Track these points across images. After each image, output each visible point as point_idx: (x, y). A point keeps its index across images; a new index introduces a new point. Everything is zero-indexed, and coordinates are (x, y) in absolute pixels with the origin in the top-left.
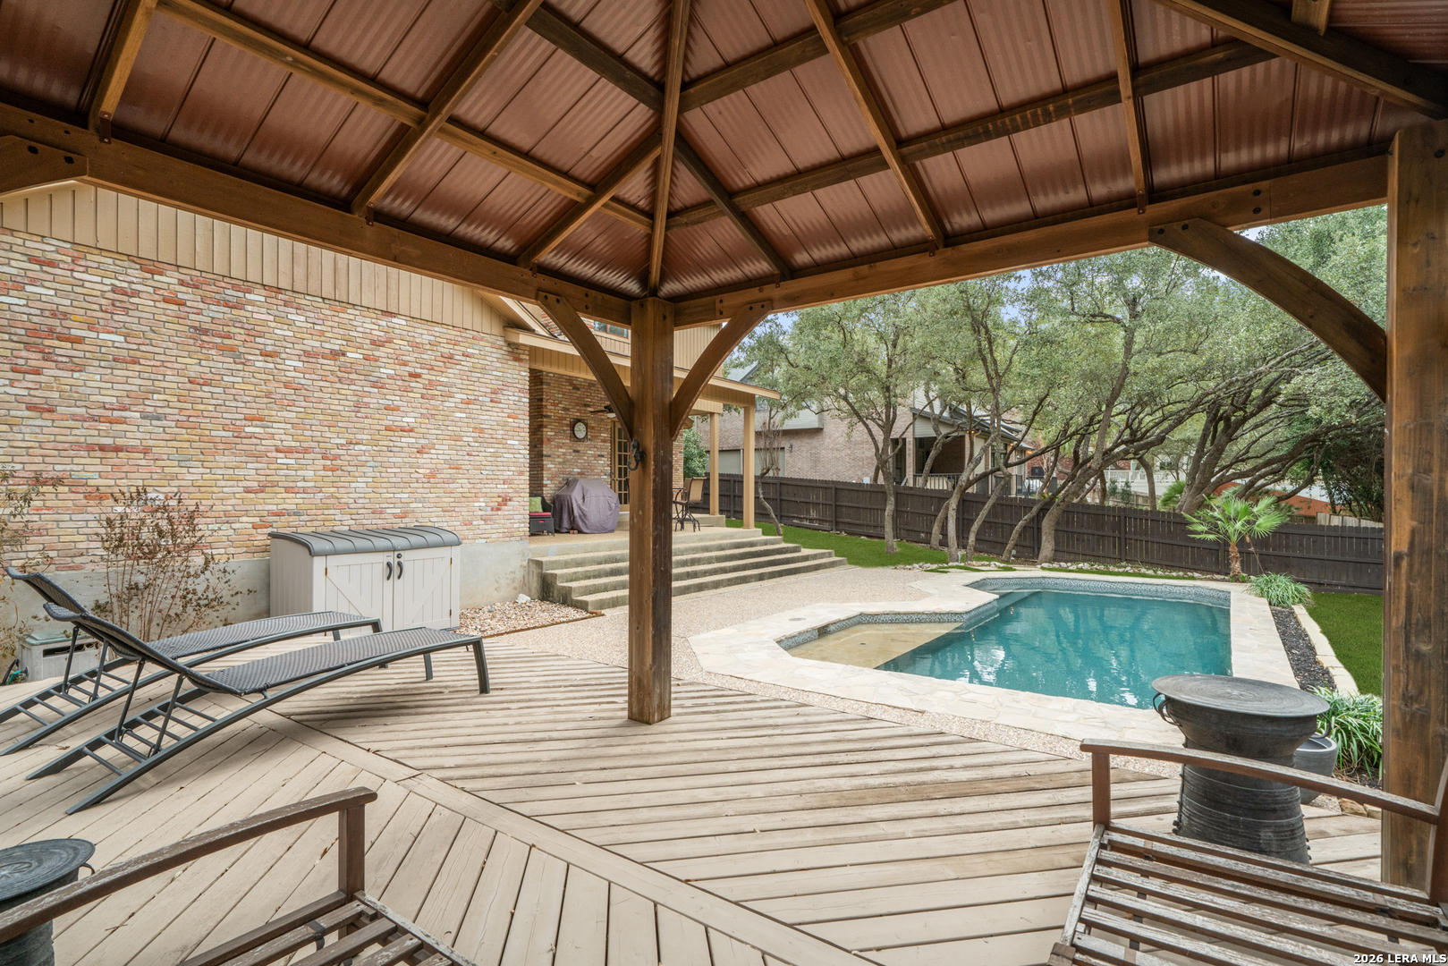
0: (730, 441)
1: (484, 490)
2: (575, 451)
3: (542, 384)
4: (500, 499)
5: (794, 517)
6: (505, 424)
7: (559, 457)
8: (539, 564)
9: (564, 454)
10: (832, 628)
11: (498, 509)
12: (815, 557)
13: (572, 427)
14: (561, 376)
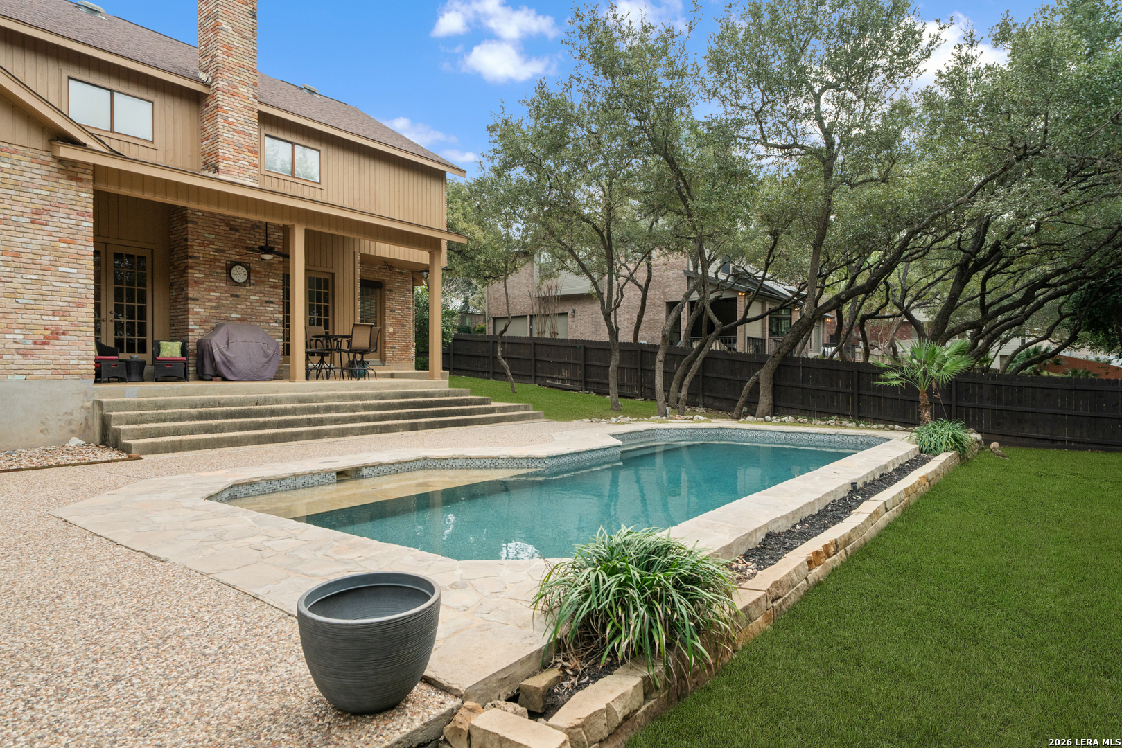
0: (518, 307)
1: (21, 321)
2: (232, 296)
3: (187, 222)
4: (48, 332)
5: (548, 378)
6: (55, 249)
7: (210, 300)
8: (100, 404)
9: (218, 298)
10: (365, 472)
11: (44, 343)
12: (504, 409)
13: (228, 270)
14: (213, 215)
